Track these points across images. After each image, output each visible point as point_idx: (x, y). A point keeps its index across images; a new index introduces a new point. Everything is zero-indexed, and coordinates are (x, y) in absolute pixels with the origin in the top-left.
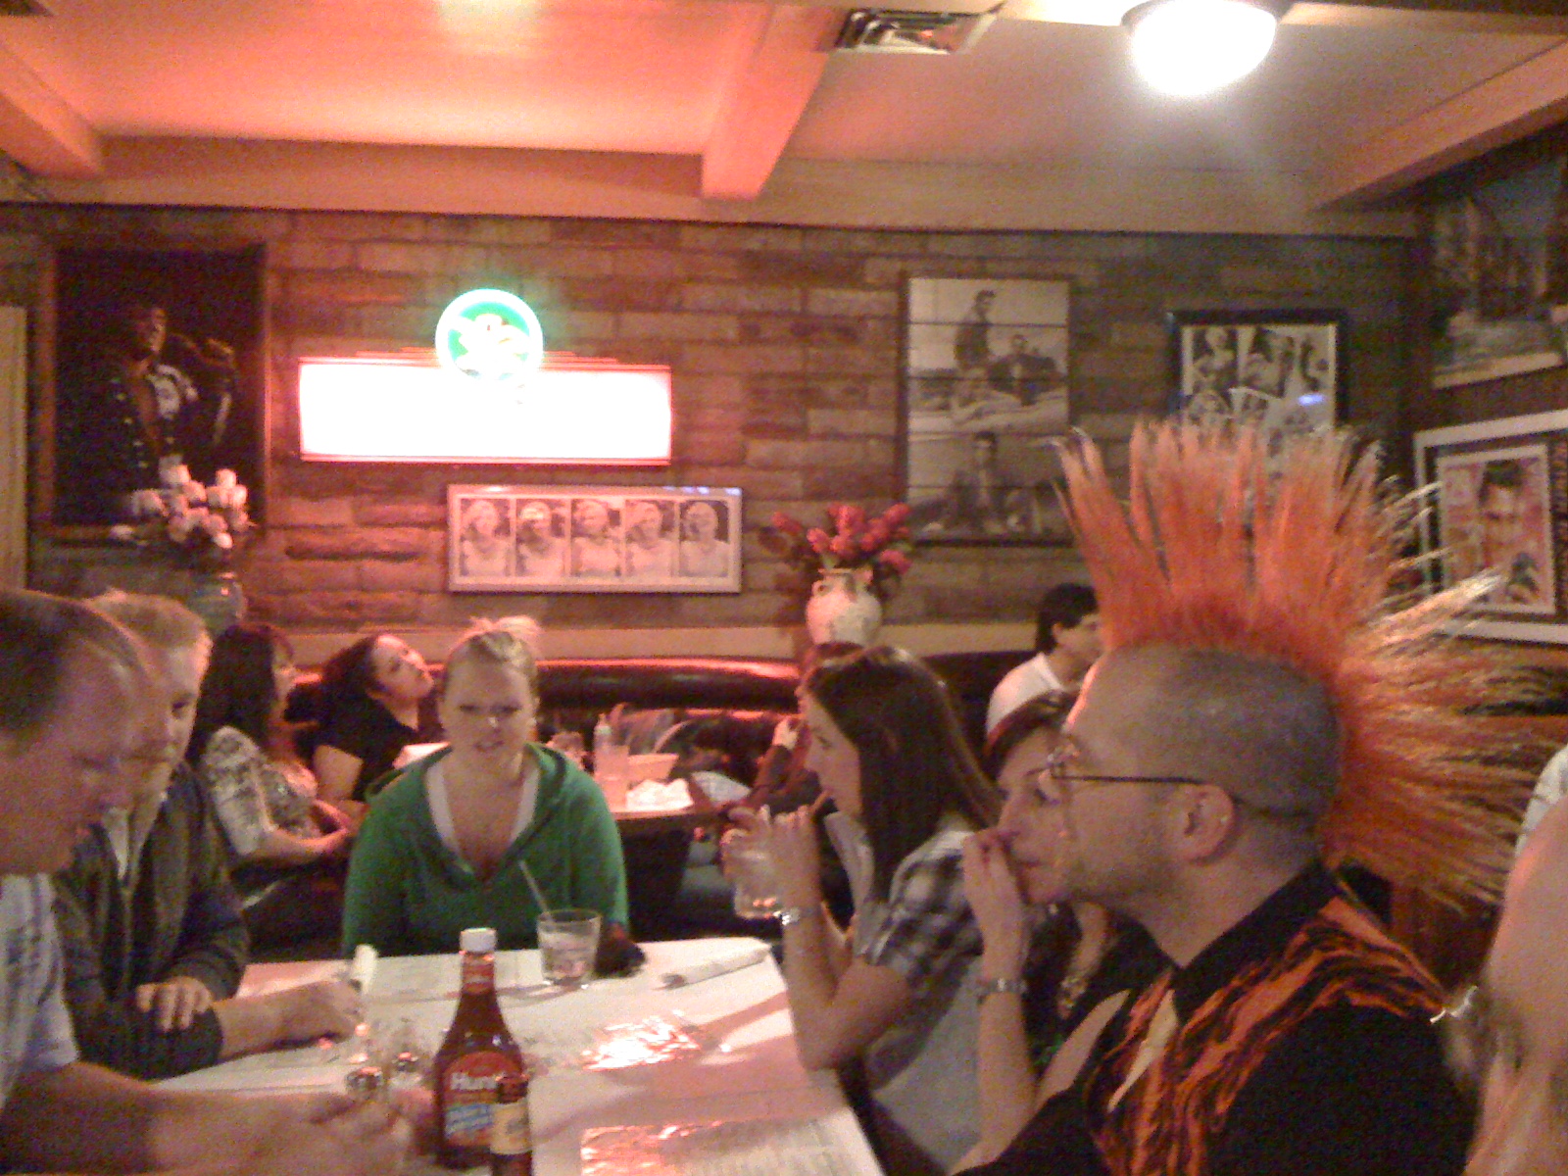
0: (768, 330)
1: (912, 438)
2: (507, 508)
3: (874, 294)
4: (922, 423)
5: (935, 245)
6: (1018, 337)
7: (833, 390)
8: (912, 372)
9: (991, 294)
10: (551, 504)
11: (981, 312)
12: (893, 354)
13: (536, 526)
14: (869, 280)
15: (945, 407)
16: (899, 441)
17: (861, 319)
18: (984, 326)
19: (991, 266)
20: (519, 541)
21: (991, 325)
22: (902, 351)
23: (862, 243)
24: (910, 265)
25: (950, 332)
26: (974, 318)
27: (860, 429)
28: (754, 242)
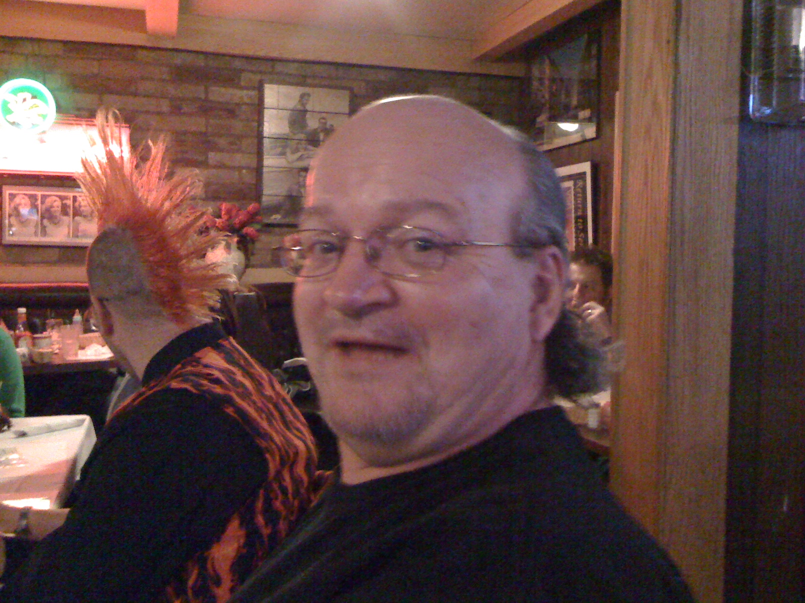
0: (185, 108)
1: (265, 170)
2: (36, 200)
3: (245, 92)
4: (270, 161)
5: (279, 67)
6: (324, 118)
7: (222, 142)
8: (266, 134)
9: (309, 95)
10: (62, 198)
11: (303, 105)
12: (256, 124)
13: (53, 209)
14: (243, 83)
15: (283, 154)
16: (258, 170)
17: (238, 105)
18: (304, 112)
19: (309, 81)
20: (43, 218)
21: (308, 111)
22: (260, 124)
23: (237, 64)
24: (264, 77)
25: (287, 114)
26: (299, 107)
27: (237, 164)
28: (178, 60)
